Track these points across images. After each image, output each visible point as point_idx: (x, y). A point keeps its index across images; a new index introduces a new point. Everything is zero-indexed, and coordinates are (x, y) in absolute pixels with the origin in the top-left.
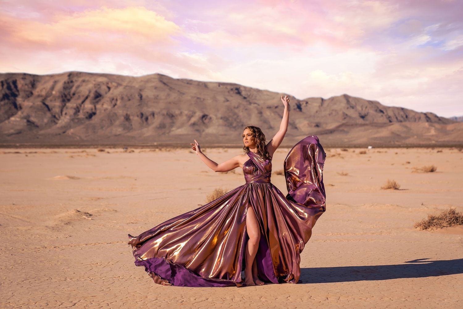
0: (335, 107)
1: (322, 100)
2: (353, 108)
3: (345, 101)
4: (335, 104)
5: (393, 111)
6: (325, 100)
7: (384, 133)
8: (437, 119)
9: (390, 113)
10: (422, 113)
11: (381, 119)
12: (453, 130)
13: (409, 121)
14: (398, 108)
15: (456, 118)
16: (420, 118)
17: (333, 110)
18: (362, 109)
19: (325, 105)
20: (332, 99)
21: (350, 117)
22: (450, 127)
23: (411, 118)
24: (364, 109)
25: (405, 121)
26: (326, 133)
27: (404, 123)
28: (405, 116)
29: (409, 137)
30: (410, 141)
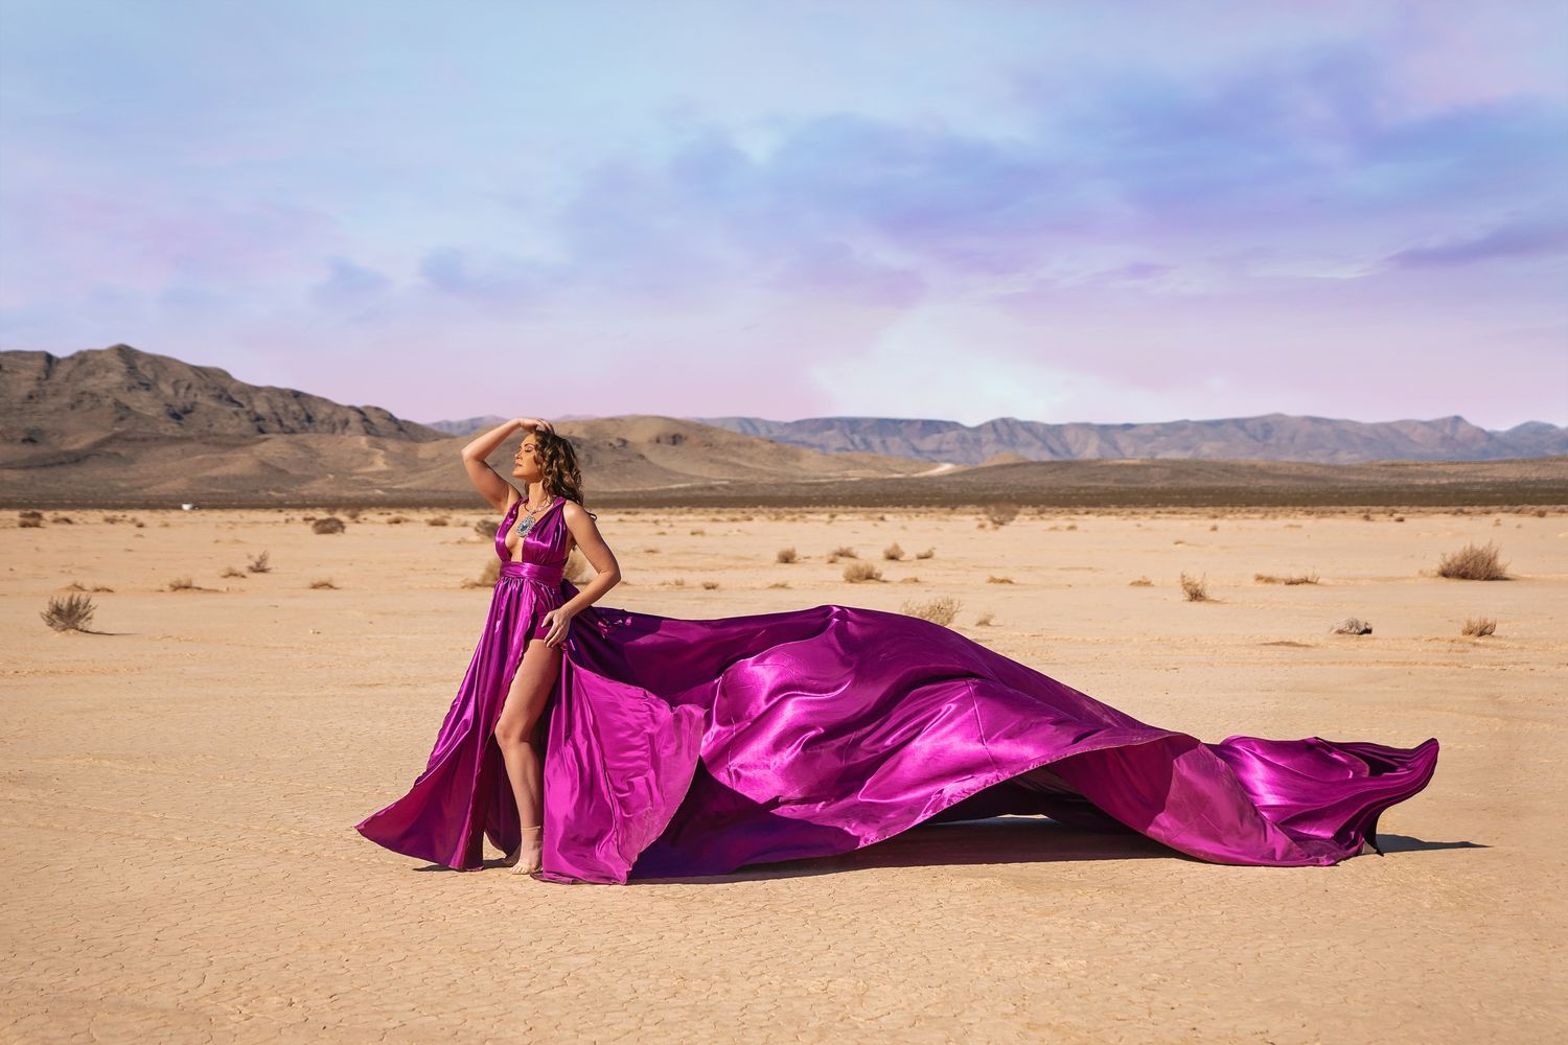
0: (90, 383)
1: (49, 358)
2: (148, 387)
3: (123, 367)
4: (91, 374)
5: (269, 400)
6: (59, 361)
7: (240, 464)
8: (393, 427)
9: (261, 408)
10: (352, 408)
11: (231, 423)
12: (433, 460)
13: (316, 432)
14: (282, 392)
15: (449, 424)
16: (346, 423)
17: (83, 393)
18: (176, 393)
19: (60, 374)
20: (82, 358)
21: (139, 416)
22: (426, 450)
23: (322, 422)
24: (182, 391)
25: (304, 429)
26: (62, 463)
27: (299, 436)
28: (303, 417)
29: (313, 478)
30: (317, 487)
